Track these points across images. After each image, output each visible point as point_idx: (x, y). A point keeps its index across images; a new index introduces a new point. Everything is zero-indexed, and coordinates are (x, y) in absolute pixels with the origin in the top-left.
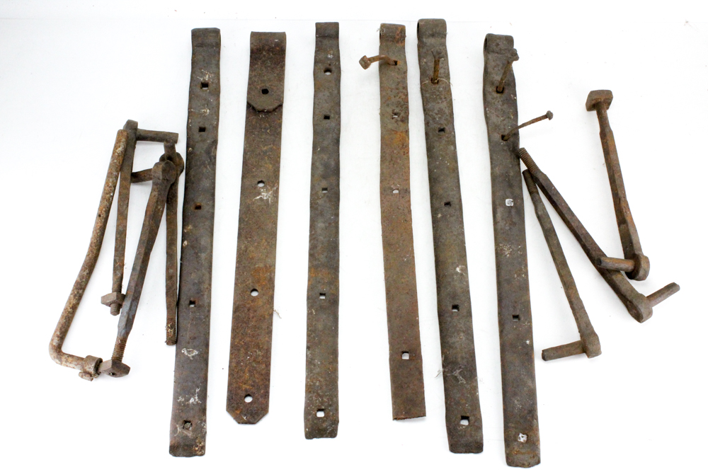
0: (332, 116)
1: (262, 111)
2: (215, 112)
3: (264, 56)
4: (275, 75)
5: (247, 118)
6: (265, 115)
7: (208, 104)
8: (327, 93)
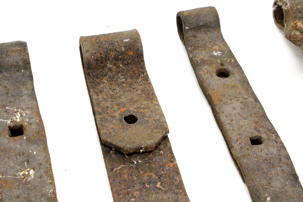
0: (264, 136)
1: (136, 153)
2: (46, 172)
3: (110, 69)
4: (138, 92)
5: (110, 170)
6: (142, 159)
7: (28, 160)
8: (237, 104)
